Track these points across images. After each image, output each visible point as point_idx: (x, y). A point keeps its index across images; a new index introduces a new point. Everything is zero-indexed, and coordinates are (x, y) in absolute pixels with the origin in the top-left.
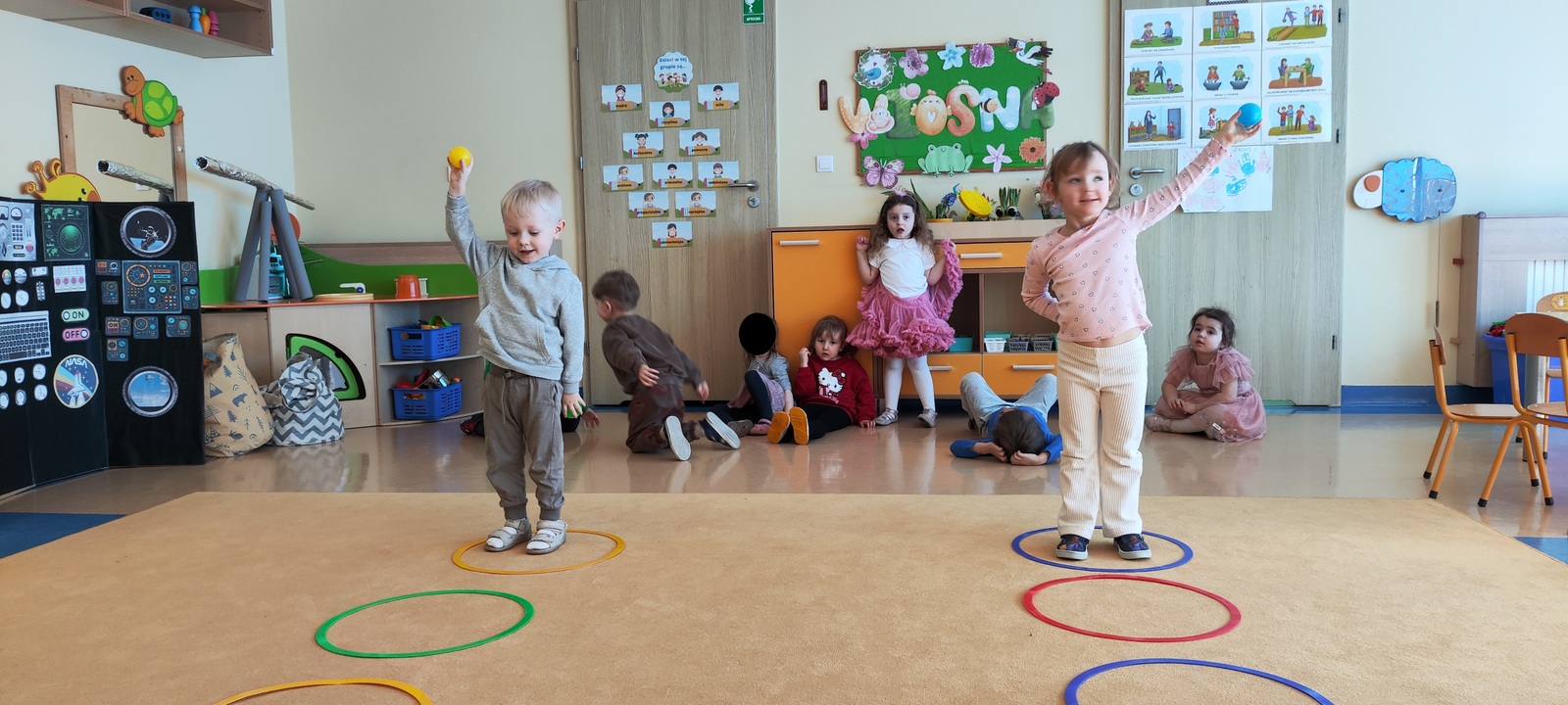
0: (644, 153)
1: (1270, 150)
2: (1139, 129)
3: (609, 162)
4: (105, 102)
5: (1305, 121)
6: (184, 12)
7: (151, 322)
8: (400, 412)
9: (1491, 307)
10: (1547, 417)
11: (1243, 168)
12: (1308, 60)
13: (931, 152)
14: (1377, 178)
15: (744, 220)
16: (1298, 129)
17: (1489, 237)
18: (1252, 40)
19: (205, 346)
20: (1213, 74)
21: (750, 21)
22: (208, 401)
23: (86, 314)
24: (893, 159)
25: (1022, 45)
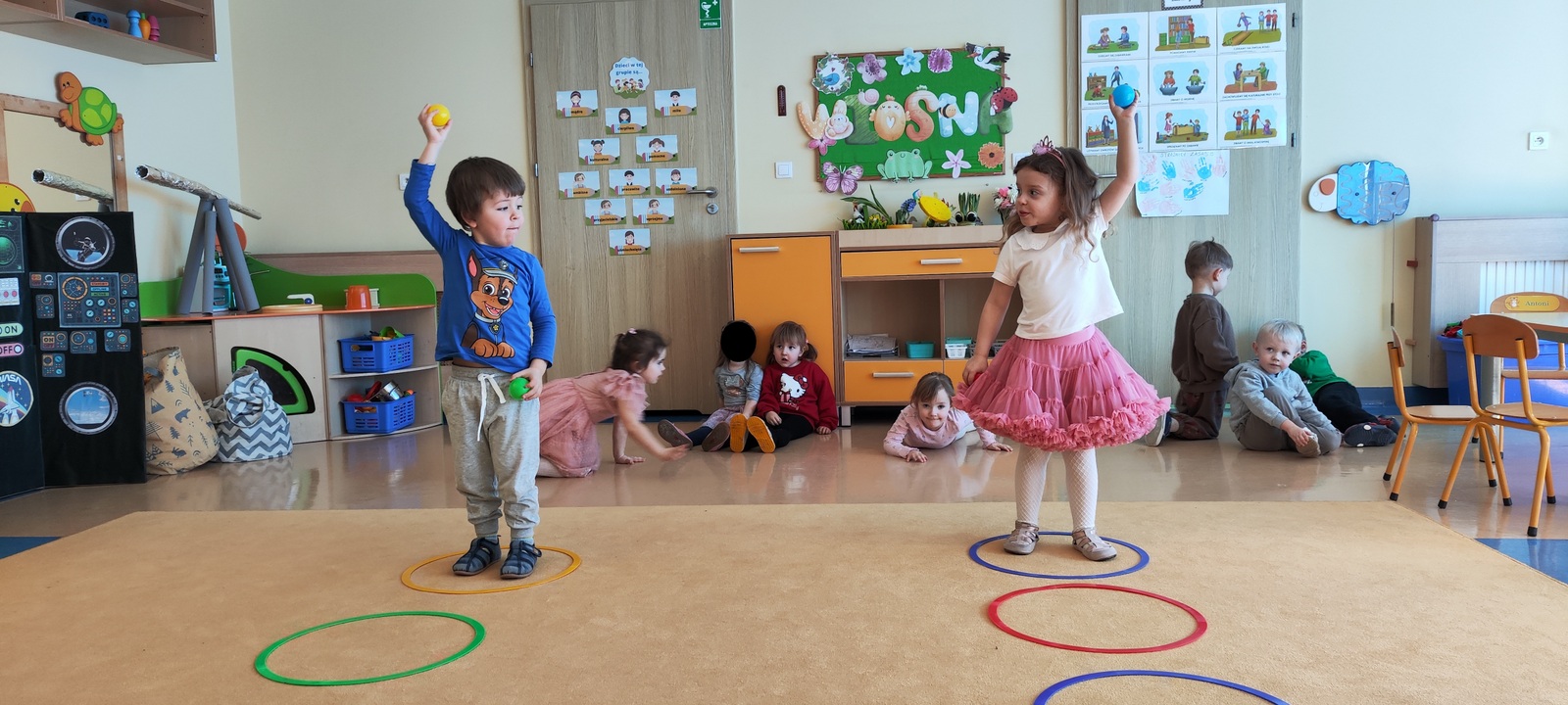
0: (601, 160)
1: (1226, 155)
2: (1097, 134)
3: (563, 169)
4: (39, 109)
5: (1260, 125)
6: (122, 17)
7: (89, 337)
8: (350, 426)
9: (1445, 309)
10: (1503, 418)
11: (1199, 172)
12: (1263, 64)
13: (890, 158)
14: (1331, 182)
15: (704, 227)
16: (1253, 133)
17: (1443, 240)
18: (1207, 44)
19: (146, 361)
20: (1169, 78)
21: (707, 27)
22: (150, 417)
23: (19, 328)
24: (853, 165)
25: (979, 50)
